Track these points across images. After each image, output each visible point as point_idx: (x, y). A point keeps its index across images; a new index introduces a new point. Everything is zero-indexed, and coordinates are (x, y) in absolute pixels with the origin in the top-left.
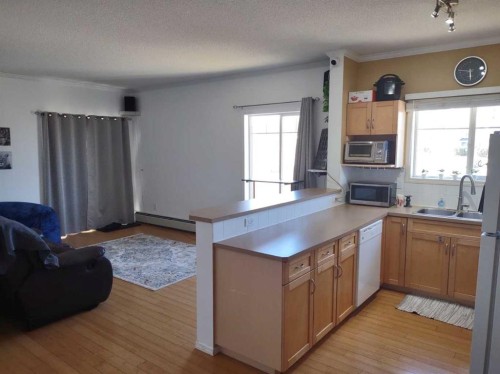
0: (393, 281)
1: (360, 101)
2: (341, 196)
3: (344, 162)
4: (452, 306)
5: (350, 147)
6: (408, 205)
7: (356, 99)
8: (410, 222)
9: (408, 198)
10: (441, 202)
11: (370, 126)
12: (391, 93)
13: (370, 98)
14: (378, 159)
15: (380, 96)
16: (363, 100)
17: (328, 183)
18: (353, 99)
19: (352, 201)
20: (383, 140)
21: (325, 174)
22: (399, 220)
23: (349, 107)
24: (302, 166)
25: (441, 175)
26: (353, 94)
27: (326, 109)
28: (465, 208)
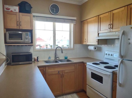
3: (6, 42)
7: (9, 9)
9: (38, 58)
10: (49, 58)
11: (19, 25)
13: (17, 11)
14: (26, 41)
16: (13, 11)
18: (7, 9)
20: (28, 32)
22: (42, 69)
25: (47, 48)
26: (7, 6)
28: (57, 59)
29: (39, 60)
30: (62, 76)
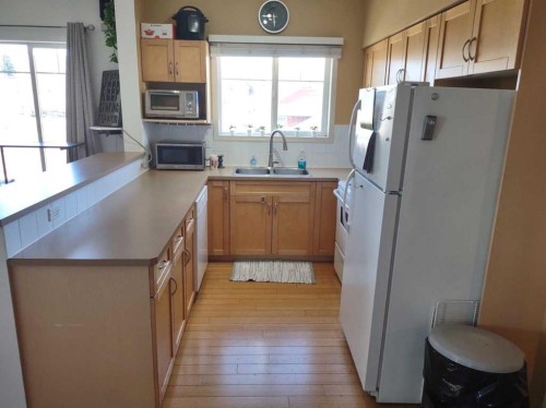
0: (218, 251)
1: (157, 37)
2: (145, 161)
3: (145, 116)
4: (276, 264)
5: (152, 97)
6: (220, 166)
7: (152, 33)
8: (233, 185)
9: (220, 158)
10: (253, 161)
11: (173, 71)
12: (194, 30)
13: (170, 35)
14: (188, 113)
15: (182, 33)
16: (161, 36)
17: (126, 145)
18: (148, 33)
19: (160, 166)
20: (193, 89)
21: (120, 132)
22: (220, 184)
23: (144, 43)
24: (80, 122)
25: (249, 132)
26: (147, 26)
27: (112, 42)
28: (275, 165)
29: (224, 164)
30: (273, 211)
